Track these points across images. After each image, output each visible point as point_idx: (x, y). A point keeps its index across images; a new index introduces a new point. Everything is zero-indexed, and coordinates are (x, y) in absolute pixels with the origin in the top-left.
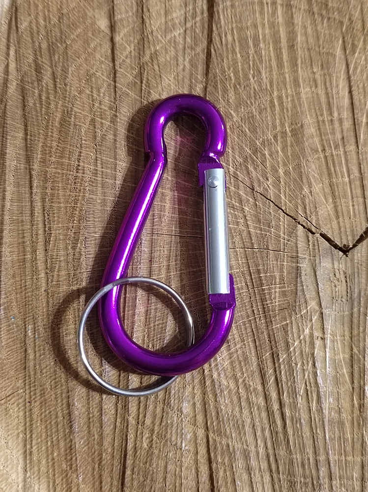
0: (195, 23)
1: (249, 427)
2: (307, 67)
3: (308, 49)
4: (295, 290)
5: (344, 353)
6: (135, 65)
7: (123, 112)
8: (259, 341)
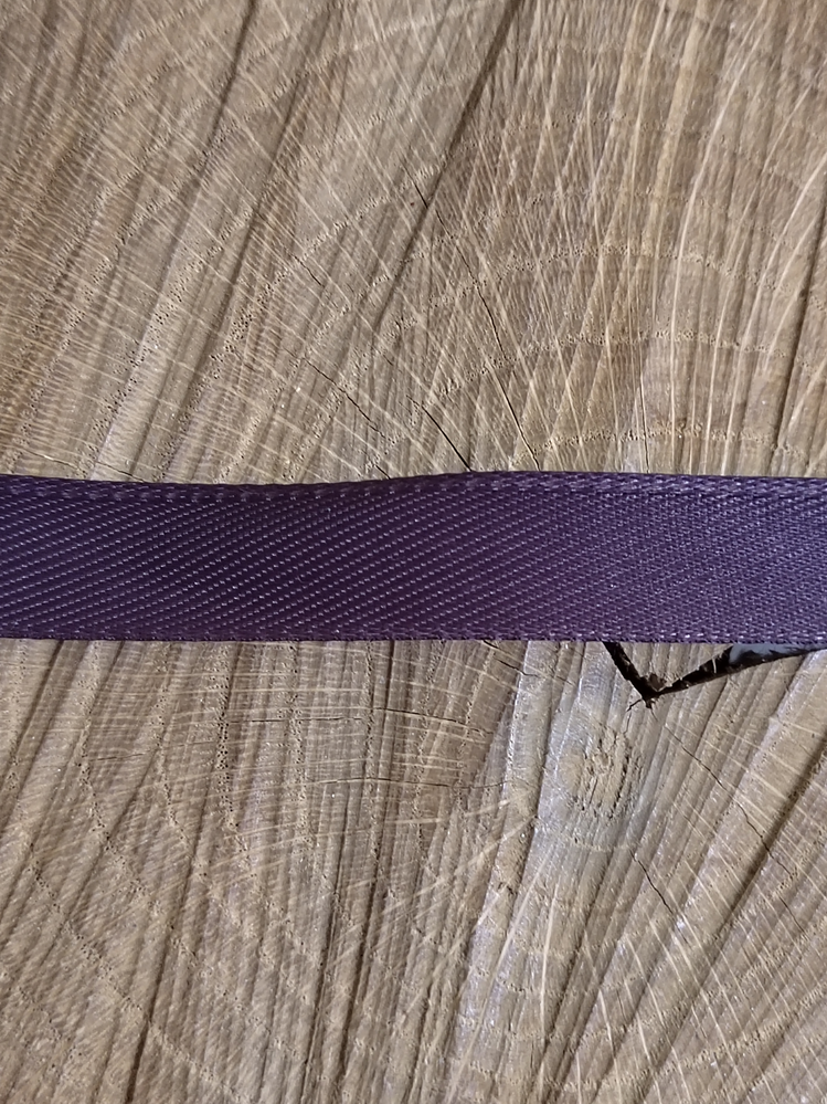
0: (471, 13)
1: (254, 1046)
2: (713, 199)
3: (734, 155)
4: (482, 748)
5: (555, 944)
6: (287, 74)
7: (217, 180)
8: (353, 844)
